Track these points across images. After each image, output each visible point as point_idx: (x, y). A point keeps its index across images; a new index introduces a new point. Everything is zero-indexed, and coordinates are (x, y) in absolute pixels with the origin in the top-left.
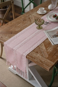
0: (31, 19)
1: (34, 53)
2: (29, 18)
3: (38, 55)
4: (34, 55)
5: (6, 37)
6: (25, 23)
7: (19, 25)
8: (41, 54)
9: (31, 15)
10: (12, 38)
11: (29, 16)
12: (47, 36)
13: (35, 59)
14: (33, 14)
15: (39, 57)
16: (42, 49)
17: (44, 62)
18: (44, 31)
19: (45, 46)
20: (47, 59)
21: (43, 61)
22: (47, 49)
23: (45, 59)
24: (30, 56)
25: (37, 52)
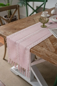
0: (35, 20)
1: (39, 47)
2: (33, 20)
3: (44, 49)
4: (39, 48)
5: (10, 33)
6: (30, 23)
7: (23, 24)
8: (47, 48)
9: (35, 17)
10: (15, 33)
11: (33, 18)
12: (52, 33)
13: (40, 52)
14: (37, 17)
15: (44, 50)
16: (47, 44)
17: (51, 56)
18: (49, 29)
19: (51, 41)
20: (54, 53)
21: (50, 54)
22: (53, 44)
23: (52, 53)
24: (34, 50)
25: (42, 46)
